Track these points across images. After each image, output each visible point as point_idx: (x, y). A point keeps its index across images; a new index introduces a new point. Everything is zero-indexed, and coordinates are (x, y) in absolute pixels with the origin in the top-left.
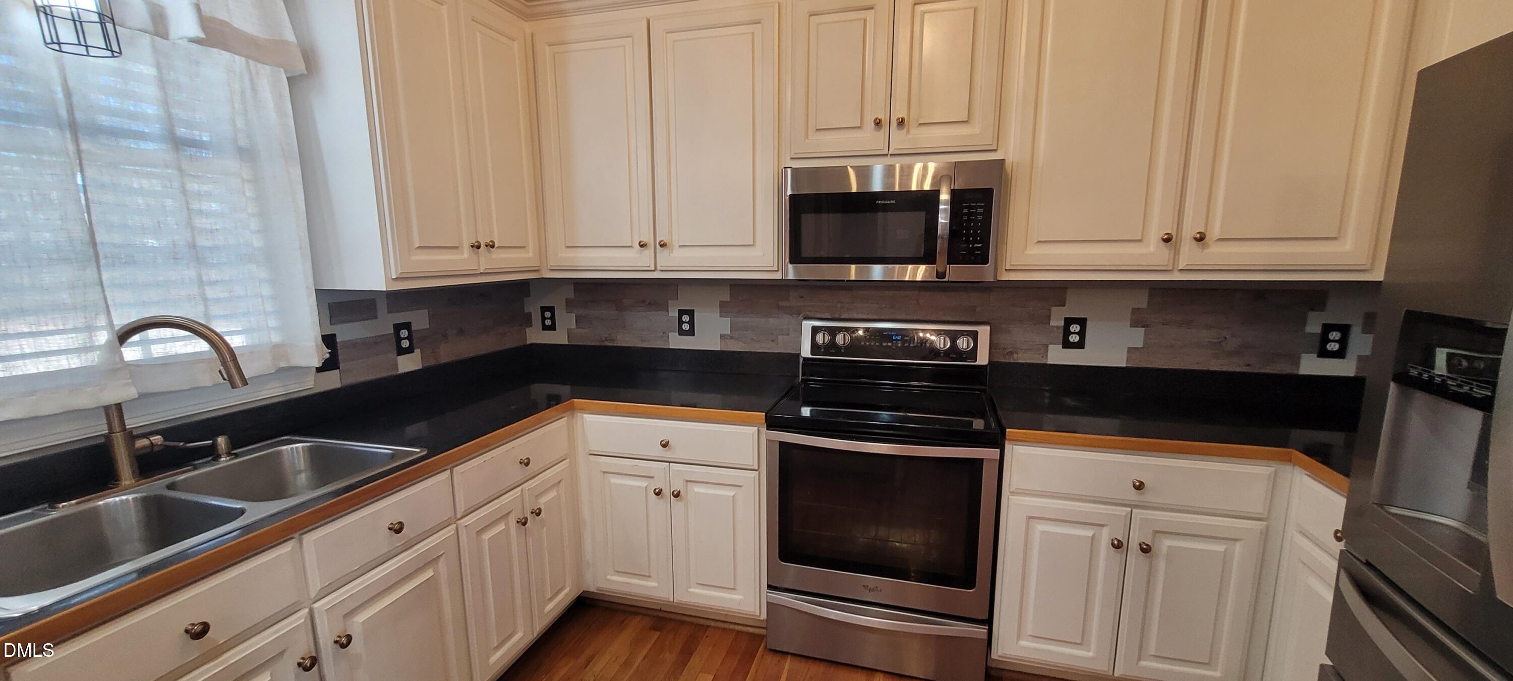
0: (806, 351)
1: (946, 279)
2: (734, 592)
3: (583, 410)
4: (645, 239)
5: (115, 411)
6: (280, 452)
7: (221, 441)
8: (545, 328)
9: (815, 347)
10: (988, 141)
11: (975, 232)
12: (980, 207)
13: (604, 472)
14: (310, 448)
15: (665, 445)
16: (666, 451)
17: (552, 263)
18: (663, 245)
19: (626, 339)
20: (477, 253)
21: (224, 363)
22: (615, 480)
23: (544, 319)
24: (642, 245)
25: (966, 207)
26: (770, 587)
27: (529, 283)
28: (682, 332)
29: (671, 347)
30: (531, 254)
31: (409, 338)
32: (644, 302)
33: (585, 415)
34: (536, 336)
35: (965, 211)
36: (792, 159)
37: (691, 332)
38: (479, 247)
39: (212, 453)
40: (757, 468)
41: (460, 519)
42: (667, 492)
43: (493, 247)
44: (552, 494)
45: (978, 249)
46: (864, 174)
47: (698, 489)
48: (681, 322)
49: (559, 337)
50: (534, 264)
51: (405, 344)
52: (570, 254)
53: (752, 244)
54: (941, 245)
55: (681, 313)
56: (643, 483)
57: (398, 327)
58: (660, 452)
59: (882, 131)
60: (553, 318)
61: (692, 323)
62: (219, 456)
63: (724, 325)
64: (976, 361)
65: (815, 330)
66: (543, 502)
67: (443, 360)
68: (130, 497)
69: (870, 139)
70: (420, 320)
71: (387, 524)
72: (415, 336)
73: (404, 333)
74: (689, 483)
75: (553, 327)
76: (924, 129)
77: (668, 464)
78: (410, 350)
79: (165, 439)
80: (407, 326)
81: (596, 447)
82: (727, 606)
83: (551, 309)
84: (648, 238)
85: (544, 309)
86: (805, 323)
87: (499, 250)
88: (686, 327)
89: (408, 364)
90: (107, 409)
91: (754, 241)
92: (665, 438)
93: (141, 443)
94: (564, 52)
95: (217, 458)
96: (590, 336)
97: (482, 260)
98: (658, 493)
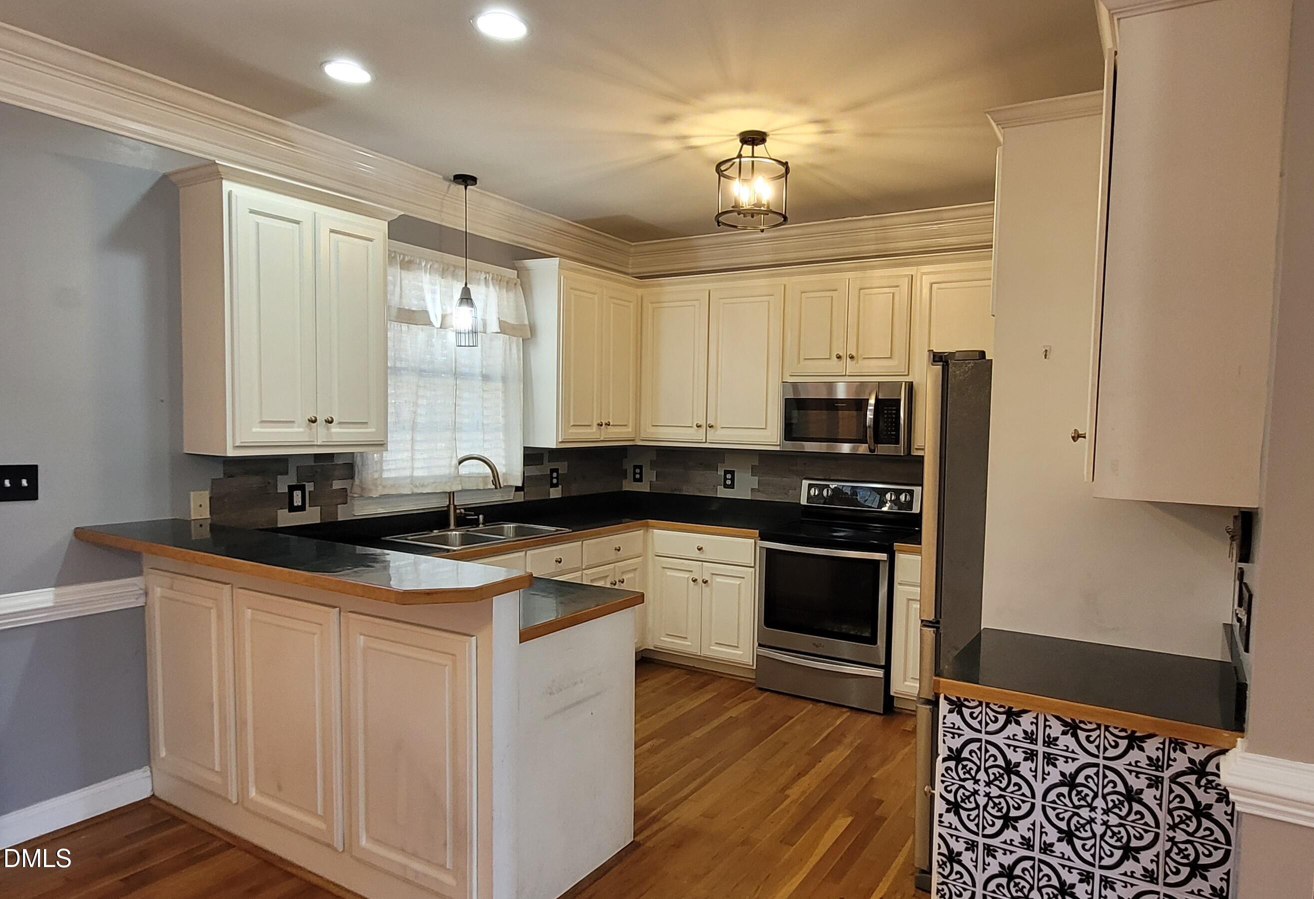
0: (804, 501)
1: (876, 453)
2: (737, 649)
3: (654, 527)
4: (700, 423)
5: (451, 495)
6: (503, 527)
7: (481, 517)
8: (635, 480)
9: (809, 498)
10: (903, 369)
11: (892, 424)
12: (894, 410)
13: (664, 568)
14: (516, 527)
15: (700, 549)
16: (701, 553)
17: (643, 435)
18: (711, 427)
19: (689, 490)
20: (600, 429)
21: (494, 477)
22: (669, 573)
23: (635, 474)
24: (699, 426)
25: (886, 410)
26: (760, 645)
27: (627, 449)
28: (726, 486)
29: (718, 496)
30: (630, 430)
31: (557, 478)
32: (701, 464)
33: (654, 530)
34: (629, 486)
35: (886, 412)
36: (790, 376)
37: (732, 486)
38: (601, 425)
39: (476, 523)
40: (753, 565)
41: (585, 569)
42: (700, 581)
43: (609, 425)
44: (631, 575)
45: (893, 435)
46: (831, 386)
47: (719, 579)
48: (725, 479)
49: (644, 487)
50: (631, 436)
51: (555, 481)
52: (654, 430)
53: (764, 427)
54: (870, 432)
55: (726, 472)
56: (686, 575)
57: (552, 471)
58: (696, 554)
59: (842, 362)
60: (641, 474)
61: (732, 479)
62: (479, 524)
63: (754, 482)
64: (912, 510)
65: (810, 486)
66: (625, 577)
67: (574, 494)
68: (457, 533)
69: (834, 366)
70: (563, 467)
71: (555, 559)
72: (560, 477)
73: (555, 475)
74: (714, 576)
75: (640, 480)
76: (866, 362)
77: (701, 563)
78: (556, 486)
79: (465, 511)
80: (556, 470)
81: (661, 552)
82: (733, 658)
83: (641, 467)
84: (702, 422)
85: (635, 467)
86: (804, 481)
87: (612, 427)
88: (729, 482)
89: (555, 493)
90: (450, 493)
91: (766, 426)
92: (701, 546)
93: (458, 511)
94: (660, 308)
95: (478, 525)
96: (665, 488)
97: (603, 433)
98: (695, 581)
